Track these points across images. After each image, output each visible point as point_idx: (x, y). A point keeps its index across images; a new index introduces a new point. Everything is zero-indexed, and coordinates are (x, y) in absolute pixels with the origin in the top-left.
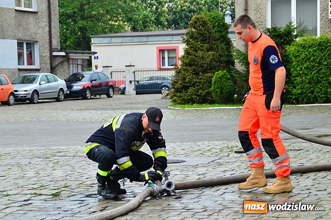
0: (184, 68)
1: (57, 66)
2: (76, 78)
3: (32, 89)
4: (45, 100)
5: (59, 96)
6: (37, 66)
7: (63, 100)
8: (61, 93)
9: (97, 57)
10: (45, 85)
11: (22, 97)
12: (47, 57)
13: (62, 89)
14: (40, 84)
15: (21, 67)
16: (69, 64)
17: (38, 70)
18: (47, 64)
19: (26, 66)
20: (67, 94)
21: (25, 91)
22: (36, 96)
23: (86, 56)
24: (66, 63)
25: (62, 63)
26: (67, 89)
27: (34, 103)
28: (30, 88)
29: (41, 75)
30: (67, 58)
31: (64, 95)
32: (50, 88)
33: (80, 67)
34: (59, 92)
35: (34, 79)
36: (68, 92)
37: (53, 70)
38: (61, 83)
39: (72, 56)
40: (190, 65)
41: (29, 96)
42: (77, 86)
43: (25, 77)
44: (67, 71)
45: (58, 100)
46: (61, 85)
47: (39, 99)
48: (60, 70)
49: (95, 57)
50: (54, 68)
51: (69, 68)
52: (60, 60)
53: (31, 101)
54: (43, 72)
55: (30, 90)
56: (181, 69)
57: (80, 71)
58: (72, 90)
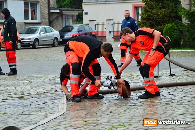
0: (143, 21)
1: (53, 20)
2: (68, 29)
4: (45, 46)
5: (54, 43)
6: (38, 20)
7: (57, 46)
8: (56, 40)
9: (87, 13)
10: (44, 35)
11: (26, 43)
12: (46, 14)
13: (56, 38)
14: (40, 34)
15: (27, 21)
16: (62, 19)
17: (39, 24)
18: (46, 19)
19: (30, 21)
20: (60, 41)
21: (29, 39)
22: (37, 43)
23: (76, 13)
24: (60, 18)
25: (57, 18)
26: (60, 38)
27: (36, 48)
28: (33, 36)
29: (41, 27)
30: (61, 14)
31: (58, 42)
32: (47, 37)
33: (71, 21)
34: (54, 40)
35: (36, 30)
36: (61, 40)
37: (50, 24)
38: (56, 33)
39: (65, 13)
40: (148, 20)
41: (32, 43)
42: (68, 36)
43: (29, 29)
44: (61, 24)
45: (53, 46)
46: (56, 35)
47: (39, 45)
48: (55, 23)
49: (85, 13)
50: (52, 22)
51: (62, 22)
52: (56, 16)
53: (34, 47)
54: (43, 25)
55: (33, 38)
56: (141, 23)
57: (71, 24)
58: (64, 38)
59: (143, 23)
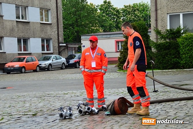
0: (125, 51)
1: (62, 51)
2: (72, 57)
3: (48, 63)
4: (56, 69)
5: (62, 66)
6: (51, 51)
7: (65, 69)
8: (63, 65)
9: (84, 46)
10: (55, 61)
11: (43, 67)
12: (56, 47)
13: (64, 63)
14: (52, 61)
15: (43, 52)
16: (68, 50)
17: (52, 54)
18: (56, 50)
19: (46, 52)
20: (66, 65)
21: (45, 64)
22: (50, 67)
23: (77, 46)
24: (66, 50)
25: (64, 49)
26: (66, 63)
27: (50, 71)
28: (48, 62)
29: (53, 56)
30: (66, 47)
31: (65, 66)
32: (57, 63)
33: (74, 51)
34: (62, 65)
35: (50, 58)
36: (67, 64)
37: (60, 53)
38: (63, 60)
39: (69, 46)
41: (47, 67)
42: (72, 61)
43: (45, 57)
44: (67, 54)
45: (62, 68)
46: (63, 61)
47: (52, 68)
48: (63, 53)
49: (83, 46)
50: (60, 52)
51: (68, 52)
52: (63, 48)
53: (48, 69)
54: (55, 54)
55: (48, 64)
56: (123, 51)
57: (74, 53)
58: (69, 63)
59: (125, 52)
